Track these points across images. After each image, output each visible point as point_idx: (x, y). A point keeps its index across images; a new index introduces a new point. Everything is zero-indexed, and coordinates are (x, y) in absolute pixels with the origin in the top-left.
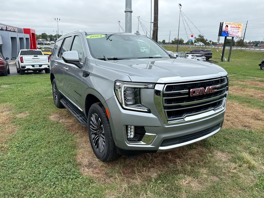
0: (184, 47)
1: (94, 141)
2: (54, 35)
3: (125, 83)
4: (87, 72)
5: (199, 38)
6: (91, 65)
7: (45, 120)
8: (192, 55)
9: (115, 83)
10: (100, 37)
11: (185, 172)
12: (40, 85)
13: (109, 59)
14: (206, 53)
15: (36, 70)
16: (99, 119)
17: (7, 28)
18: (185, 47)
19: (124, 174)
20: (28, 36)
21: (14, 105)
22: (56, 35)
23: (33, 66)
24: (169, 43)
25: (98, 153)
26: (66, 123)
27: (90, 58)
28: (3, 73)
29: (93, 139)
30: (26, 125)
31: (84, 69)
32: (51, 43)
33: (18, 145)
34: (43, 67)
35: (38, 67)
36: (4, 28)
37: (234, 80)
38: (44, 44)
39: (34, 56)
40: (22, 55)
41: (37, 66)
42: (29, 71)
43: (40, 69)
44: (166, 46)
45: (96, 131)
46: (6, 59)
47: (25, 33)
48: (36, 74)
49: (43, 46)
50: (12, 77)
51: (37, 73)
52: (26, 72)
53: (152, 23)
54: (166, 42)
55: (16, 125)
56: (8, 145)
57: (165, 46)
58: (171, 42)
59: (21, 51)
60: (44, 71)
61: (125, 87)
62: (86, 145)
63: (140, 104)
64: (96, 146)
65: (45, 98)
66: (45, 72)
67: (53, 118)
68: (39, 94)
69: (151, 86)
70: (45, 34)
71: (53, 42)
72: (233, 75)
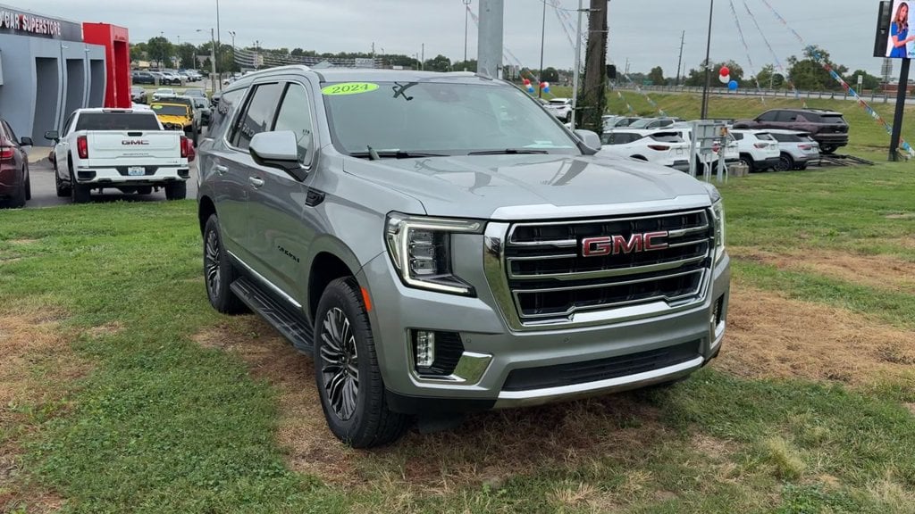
0: (738, 97)
1: (329, 391)
2: (197, 44)
3: (411, 218)
4: (320, 192)
5: (809, 59)
6: (333, 173)
7: (180, 343)
8: (756, 135)
9: (388, 218)
10: (363, 90)
11: (581, 476)
12: (151, 242)
13: (384, 156)
14: (821, 124)
15: (134, 184)
16: (346, 320)
17: (21, 22)
18: (744, 97)
19: (408, 472)
20: (99, 52)
21: (72, 300)
22: (207, 46)
23: (123, 170)
24: (676, 82)
25: (340, 424)
26: (246, 356)
27: (330, 151)
28: (9, 197)
29: (328, 387)
30: (120, 355)
31: (309, 183)
32: (186, 77)
33: (106, 403)
34: (160, 175)
35: (138, 175)
36: (12, 24)
37: (894, 234)
38: (157, 82)
39: (130, 134)
40: (85, 131)
41: (138, 170)
42: (106, 191)
43: (147, 181)
44: (664, 93)
45: (335, 362)
46: (20, 142)
47: (88, 40)
48: (133, 203)
49: (152, 91)
50: (45, 210)
51: (137, 199)
52: (95, 191)
53: (582, 10)
54: (665, 76)
55: (88, 356)
56: (77, 402)
57: (659, 92)
58: (688, 76)
59: (81, 115)
60: (162, 191)
61: (410, 229)
62: (308, 410)
63: (450, 275)
64: (335, 407)
65: (175, 281)
66: (164, 196)
67: (203, 339)
68: (150, 271)
69: (476, 226)
70: (164, 39)
71: (194, 73)
72: (905, 216)
